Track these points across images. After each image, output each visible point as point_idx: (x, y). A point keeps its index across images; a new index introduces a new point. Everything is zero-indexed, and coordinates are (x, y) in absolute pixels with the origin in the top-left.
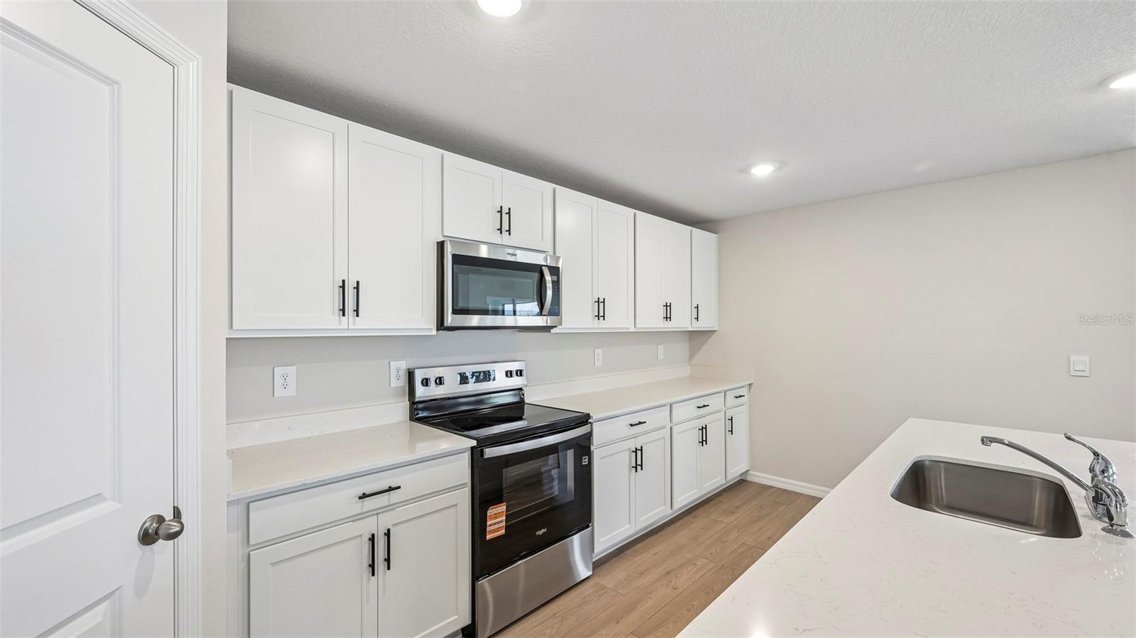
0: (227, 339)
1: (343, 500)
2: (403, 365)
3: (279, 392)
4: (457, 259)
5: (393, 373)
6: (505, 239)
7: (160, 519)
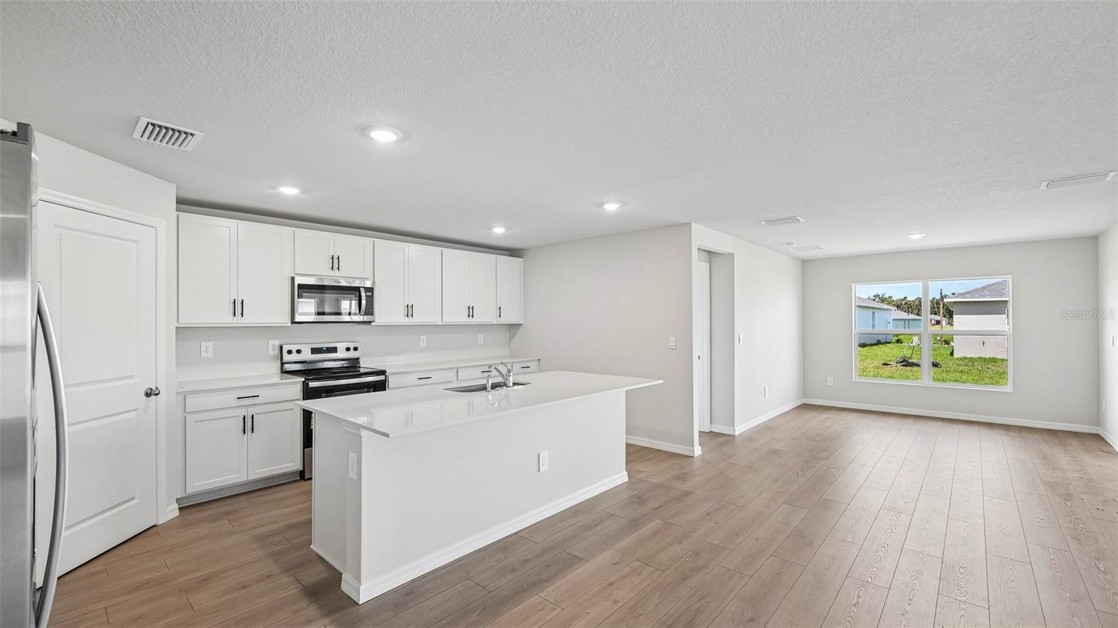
0: (176, 328)
1: (230, 399)
2: (277, 343)
3: (204, 355)
4: (300, 286)
5: (271, 346)
6: (336, 273)
7: (151, 389)
